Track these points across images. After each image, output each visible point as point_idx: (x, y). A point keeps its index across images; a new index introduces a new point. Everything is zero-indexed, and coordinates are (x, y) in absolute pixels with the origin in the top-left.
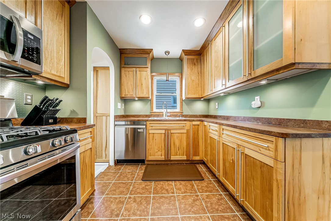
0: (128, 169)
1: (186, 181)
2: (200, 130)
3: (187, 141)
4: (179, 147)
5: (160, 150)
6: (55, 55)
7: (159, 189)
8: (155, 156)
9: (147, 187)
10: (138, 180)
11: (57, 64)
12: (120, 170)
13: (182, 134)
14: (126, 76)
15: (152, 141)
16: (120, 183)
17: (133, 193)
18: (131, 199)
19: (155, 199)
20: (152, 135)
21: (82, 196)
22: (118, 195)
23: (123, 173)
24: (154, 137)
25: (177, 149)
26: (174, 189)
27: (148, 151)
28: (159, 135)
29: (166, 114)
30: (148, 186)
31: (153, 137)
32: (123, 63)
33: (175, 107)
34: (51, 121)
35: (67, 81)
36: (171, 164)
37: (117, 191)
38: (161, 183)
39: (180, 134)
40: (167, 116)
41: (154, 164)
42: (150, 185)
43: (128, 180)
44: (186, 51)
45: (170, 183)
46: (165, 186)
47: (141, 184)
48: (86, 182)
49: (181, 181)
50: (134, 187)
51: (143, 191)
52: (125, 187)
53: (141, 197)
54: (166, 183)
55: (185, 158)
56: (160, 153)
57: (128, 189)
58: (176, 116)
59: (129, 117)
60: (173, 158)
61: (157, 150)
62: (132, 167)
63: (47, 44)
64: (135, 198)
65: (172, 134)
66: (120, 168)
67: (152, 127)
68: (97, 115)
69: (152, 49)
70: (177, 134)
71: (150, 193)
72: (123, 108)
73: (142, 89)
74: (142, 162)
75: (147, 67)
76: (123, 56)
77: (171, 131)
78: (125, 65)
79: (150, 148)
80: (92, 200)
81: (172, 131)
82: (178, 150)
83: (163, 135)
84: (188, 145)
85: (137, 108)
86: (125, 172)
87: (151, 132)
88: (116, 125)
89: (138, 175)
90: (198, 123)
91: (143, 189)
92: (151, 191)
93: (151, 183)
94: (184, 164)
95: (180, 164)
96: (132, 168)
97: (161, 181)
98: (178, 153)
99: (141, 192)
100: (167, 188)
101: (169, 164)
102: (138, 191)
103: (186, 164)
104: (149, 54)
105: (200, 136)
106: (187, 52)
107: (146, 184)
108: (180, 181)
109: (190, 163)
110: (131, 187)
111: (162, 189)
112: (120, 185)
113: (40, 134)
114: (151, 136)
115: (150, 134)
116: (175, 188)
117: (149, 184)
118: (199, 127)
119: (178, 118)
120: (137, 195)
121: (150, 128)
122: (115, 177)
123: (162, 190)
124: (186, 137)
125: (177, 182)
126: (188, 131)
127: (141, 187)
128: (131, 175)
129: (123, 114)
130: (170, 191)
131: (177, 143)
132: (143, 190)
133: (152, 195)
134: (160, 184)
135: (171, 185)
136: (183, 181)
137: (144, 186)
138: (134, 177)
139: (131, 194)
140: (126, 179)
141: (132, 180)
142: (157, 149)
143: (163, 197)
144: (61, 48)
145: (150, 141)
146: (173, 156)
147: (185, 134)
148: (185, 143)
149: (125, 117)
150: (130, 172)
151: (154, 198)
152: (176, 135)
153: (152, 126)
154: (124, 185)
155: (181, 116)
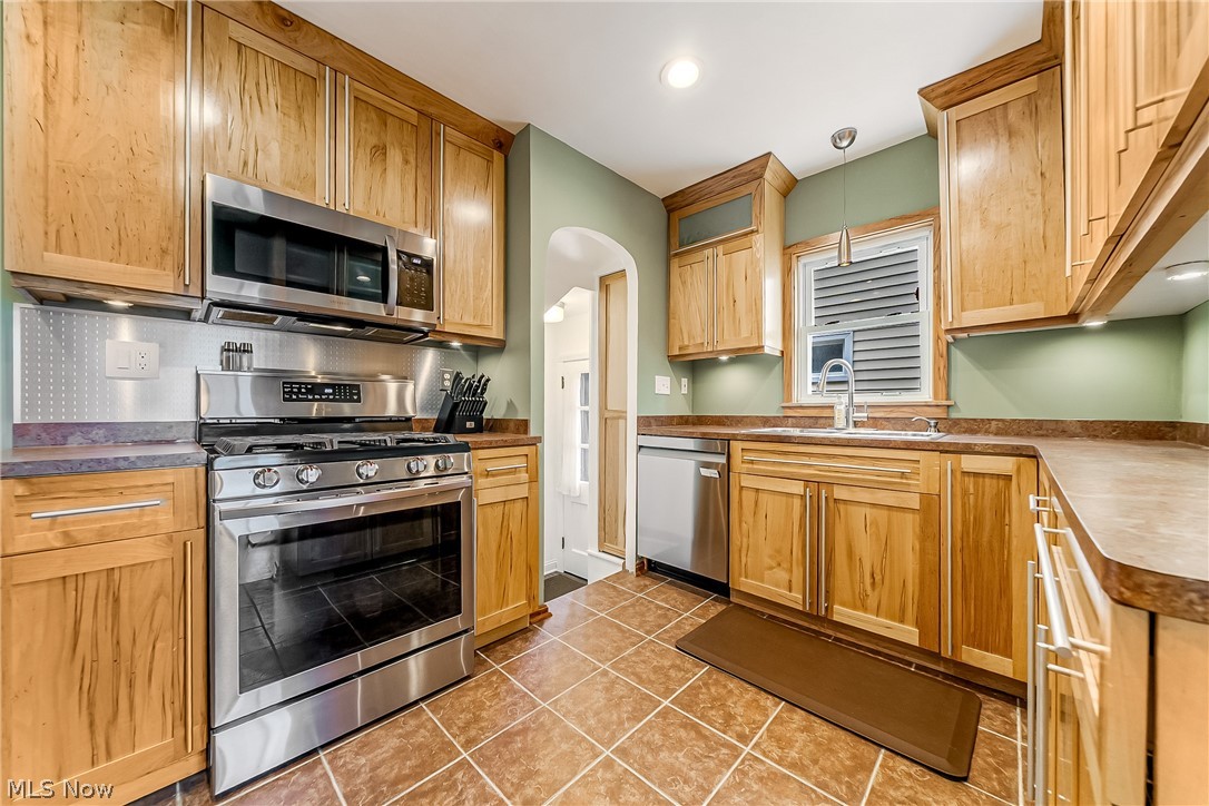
0: (665, 596)
1: (842, 732)
2: (1015, 505)
3: (923, 551)
4: (877, 571)
5: (785, 565)
6: (471, 281)
7: (706, 697)
8: (762, 581)
9: (672, 673)
10: (664, 640)
11: (476, 298)
12: (642, 591)
13: (895, 514)
14: (684, 283)
15: (751, 520)
16: (612, 625)
17: (622, 666)
18: (605, 680)
19: (665, 718)
20: (752, 495)
21: (496, 609)
22: (585, 652)
23: (642, 604)
24: (760, 504)
25: (868, 580)
26: (760, 728)
27: (736, 556)
28: (777, 498)
29: (847, 412)
30: (679, 669)
31: (756, 502)
32: (675, 241)
33: (909, 381)
34: (471, 425)
35: (495, 332)
36: (836, 639)
37: (591, 640)
38: (731, 686)
39: (885, 513)
40: (851, 423)
41: (763, 614)
42: (687, 672)
43: (640, 627)
44: (946, 89)
45: (768, 702)
46: (735, 703)
47: (662, 656)
48: (511, 580)
49: (819, 721)
50: (637, 653)
51: (653, 677)
52: (615, 642)
53: (633, 689)
54: (751, 692)
55: (909, 634)
56: (782, 575)
57: (620, 650)
58: (906, 424)
59: (707, 424)
60: (842, 614)
61: (768, 561)
62: (679, 594)
63: (455, 261)
64: (613, 683)
65: (842, 507)
66: (646, 586)
67: (750, 466)
68: (607, 415)
69: (770, 154)
70: (868, 510)
71: (667, 692)
72: (684, 391)
73: (734, 317)
74: (721, 589)
75: (752, 232)
76: (676, 216)
77: (835, 488)
78: (681, 246)
79: (745, 545)
80: (529, 634)
81: (840, 493)
82: (868, 588)
83: (797, 502)
84: (930, 573)
85: (733, 389)
86: (650, 602)
87: (747, 481)
88: (641, 447)
89: (678, 626)
90: (1006, 465)
91: (656, 670)
92: (674, 691)
93: (697, 666)
94: (910, 664)
95: (886, 656)
96: (680, 598)
97: (736, 680)
98: (872, 602)
99: (644, 676)
100: (740, 710)
101: (829, 637)
102: (640, 668)
103: (918, 667)
104: (761, 177)
105: (1015, 542)
106: (948, 94)
107: (678, 662)
108: (813, 718)
109: (946, 676)
110: (632, 650)
111: (719, 702)
112: (610, 630)
113: (389, 444)
114: (748, 497)
115: (744, 492)
116: (768, 730)
117: (688, 666)
118: (1008, 487)
119: (909, 436)
120: (627, 676)
121: (744, 465)
122: (615, 603)
123: (712, 708)
124: (917, 530)
125: (799, 716)
126: (930, 505)
127: (655, 663)
128: (660, 616)
129: (686, 411)
130: (741, 725)
131: (866, 549)
132: (655, 672)
133: (666, 703)
134: (725, 686)
135: (765, 712)
136: (831, 726)
137: (667, 663)
138: (660, 627)
139: (613, 667)
140: (636, 621)
141: (648, 633)
142: (770, 557)
143: (695, 727)
144: (483, 262)
145: (743, 518)
146: (843, 604)
147: (909, 516)
148: (910, 564)
149: (694, 424)
150: (662, 608)
151: (665, 714)
152: (858, 514)
153: (752, 462)
154: (616, 635)
155: (932, 422)
